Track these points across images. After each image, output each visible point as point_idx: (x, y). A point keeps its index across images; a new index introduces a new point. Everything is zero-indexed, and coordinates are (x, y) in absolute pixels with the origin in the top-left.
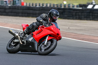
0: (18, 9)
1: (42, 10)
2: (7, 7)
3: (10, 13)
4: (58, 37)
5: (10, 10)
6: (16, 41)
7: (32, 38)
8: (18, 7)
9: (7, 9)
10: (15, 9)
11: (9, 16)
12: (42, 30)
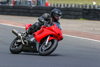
0: (42, 10)
1: (66, 10)
2: (31, 8)
3: (34, 14)
4: (59, 37)
5: (35, 11)
6: (19, 41)
7: (34, 38)
8: (42, 7)
9: (31, 9)
10: (39, 9)
11: (33, 16)
12: (43, 30)
